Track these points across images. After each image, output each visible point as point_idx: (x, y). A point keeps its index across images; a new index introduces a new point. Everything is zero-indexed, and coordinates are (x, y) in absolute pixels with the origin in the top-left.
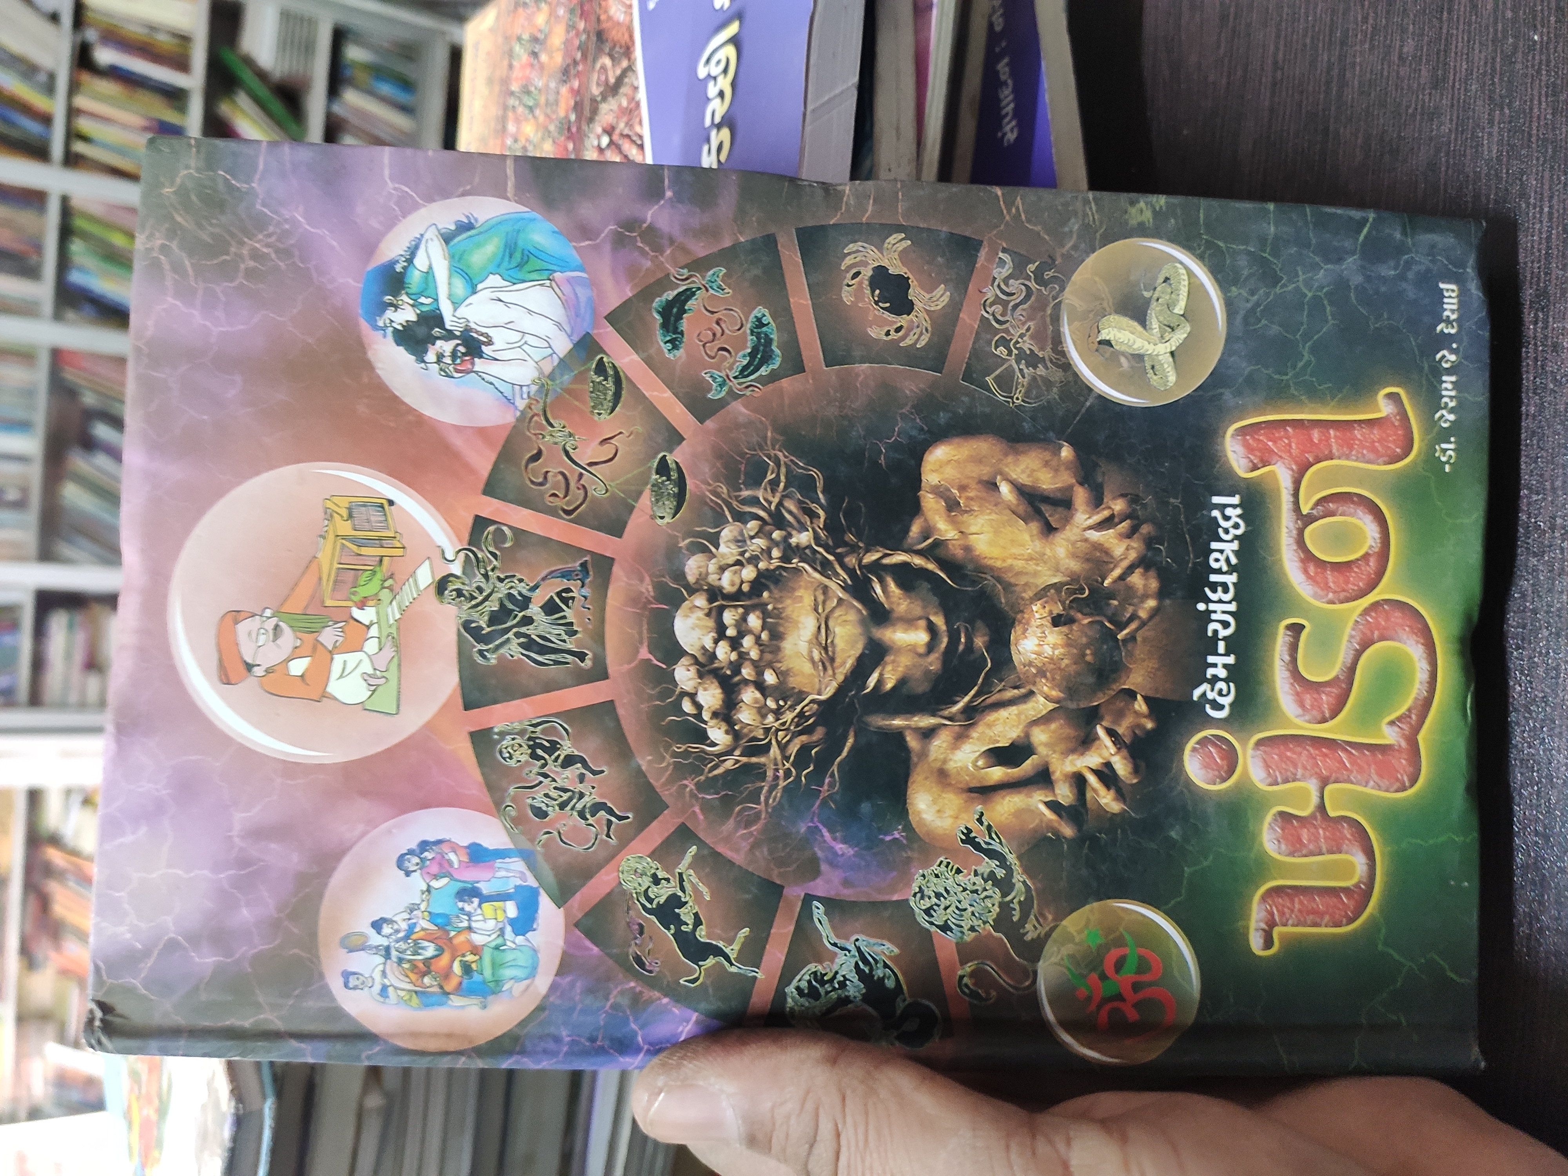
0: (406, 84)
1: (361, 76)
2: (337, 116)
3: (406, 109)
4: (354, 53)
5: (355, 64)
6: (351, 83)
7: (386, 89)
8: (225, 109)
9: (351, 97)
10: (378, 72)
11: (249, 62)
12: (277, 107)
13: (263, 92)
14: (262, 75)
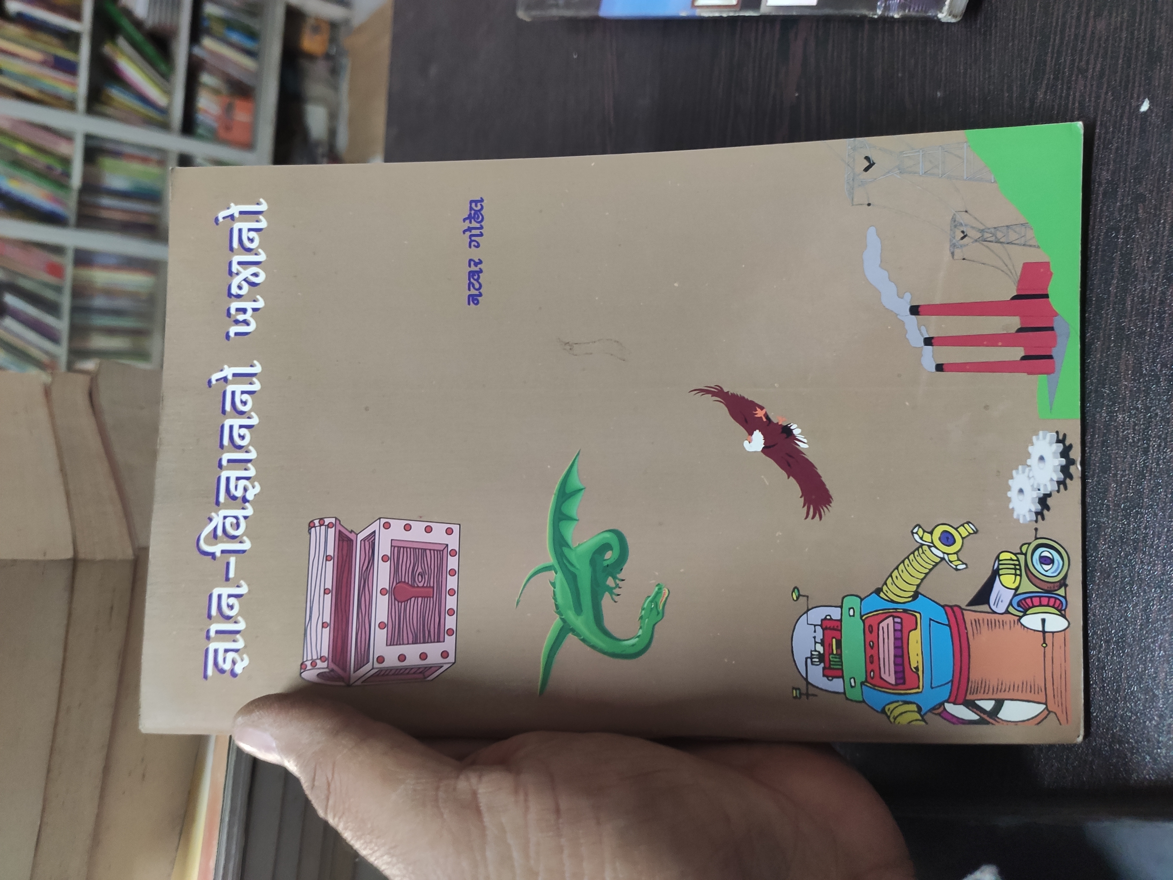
0: (252, 35)
1: (217, 28)
2: (197, 57)
3: (250, 53)
4: (210, 9)
5: (210, 17)
6: (209, 32)
7: (235, 37)
8: (108, 49)
9: (208, 42)
10: (229, 24)
11: (128, 13)
12: (150, 49)
13: (138, 37)
14: (138, 24)
